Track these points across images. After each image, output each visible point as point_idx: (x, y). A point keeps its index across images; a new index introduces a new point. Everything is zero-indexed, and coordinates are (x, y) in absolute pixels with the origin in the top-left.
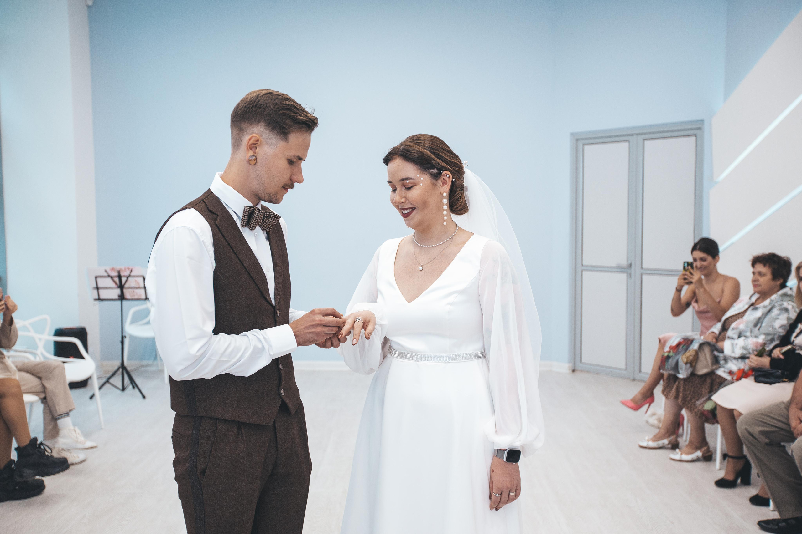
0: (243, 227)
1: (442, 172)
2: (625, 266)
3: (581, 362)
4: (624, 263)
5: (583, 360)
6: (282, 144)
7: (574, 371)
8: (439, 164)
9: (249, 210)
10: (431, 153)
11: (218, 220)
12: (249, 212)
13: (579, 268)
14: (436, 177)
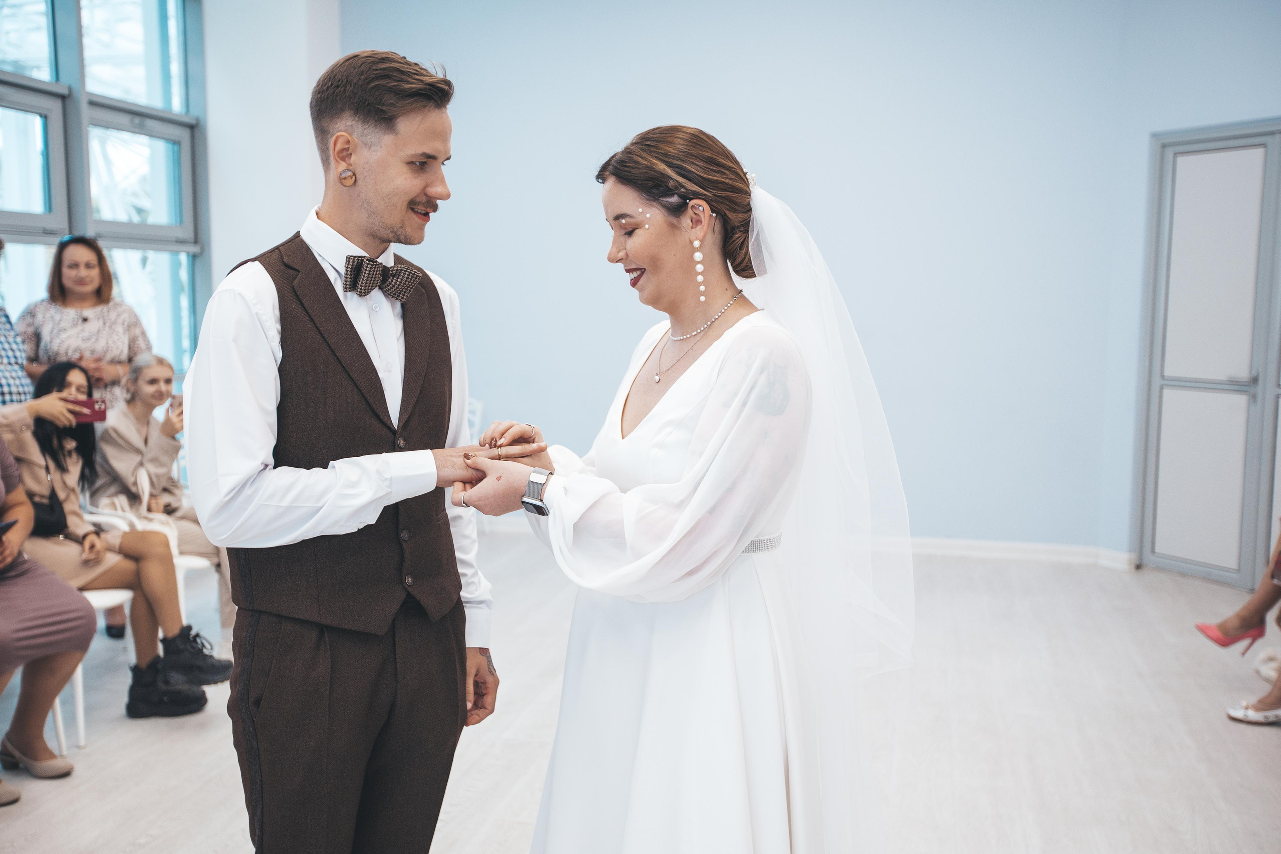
0: (347, 292)
1: (688, 201)
2: (1247, 380)
3: (1153, 551)
4: (1243, 374)
5: (1157, 550)
6: (387, 139)
7: (1138, 567)
8: (683, 187)
9: (353, 262)
10: (667, 165)
11: (298, 279)
12: (353, 265)
13: (1157, 382)
14: (678, 210)
